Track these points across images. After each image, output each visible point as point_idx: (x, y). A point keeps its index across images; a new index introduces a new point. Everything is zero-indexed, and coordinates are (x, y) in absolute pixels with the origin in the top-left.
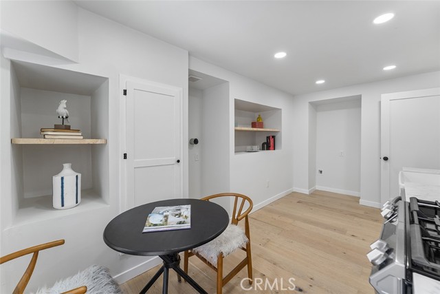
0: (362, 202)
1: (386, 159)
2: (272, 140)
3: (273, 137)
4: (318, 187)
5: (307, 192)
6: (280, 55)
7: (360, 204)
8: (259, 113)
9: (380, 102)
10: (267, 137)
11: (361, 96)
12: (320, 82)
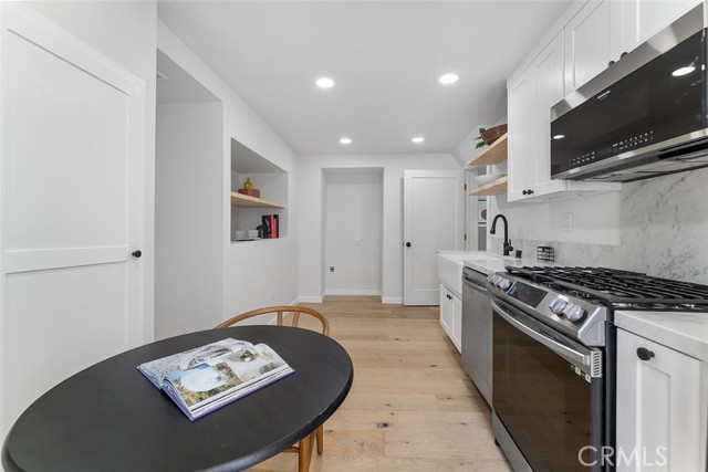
0: (386, 300)
1: (409, 245)
2: (273, 221)
3: (276, 217)
4: (329, 292)
5: (319, 300)
6: (325, 83)
7: (383, 302)
8: (249, 175)
9: (402, 180)
10: (264, 218)
11: (383, 169)
12: (346, 141)
